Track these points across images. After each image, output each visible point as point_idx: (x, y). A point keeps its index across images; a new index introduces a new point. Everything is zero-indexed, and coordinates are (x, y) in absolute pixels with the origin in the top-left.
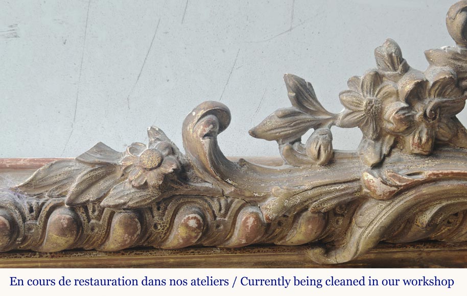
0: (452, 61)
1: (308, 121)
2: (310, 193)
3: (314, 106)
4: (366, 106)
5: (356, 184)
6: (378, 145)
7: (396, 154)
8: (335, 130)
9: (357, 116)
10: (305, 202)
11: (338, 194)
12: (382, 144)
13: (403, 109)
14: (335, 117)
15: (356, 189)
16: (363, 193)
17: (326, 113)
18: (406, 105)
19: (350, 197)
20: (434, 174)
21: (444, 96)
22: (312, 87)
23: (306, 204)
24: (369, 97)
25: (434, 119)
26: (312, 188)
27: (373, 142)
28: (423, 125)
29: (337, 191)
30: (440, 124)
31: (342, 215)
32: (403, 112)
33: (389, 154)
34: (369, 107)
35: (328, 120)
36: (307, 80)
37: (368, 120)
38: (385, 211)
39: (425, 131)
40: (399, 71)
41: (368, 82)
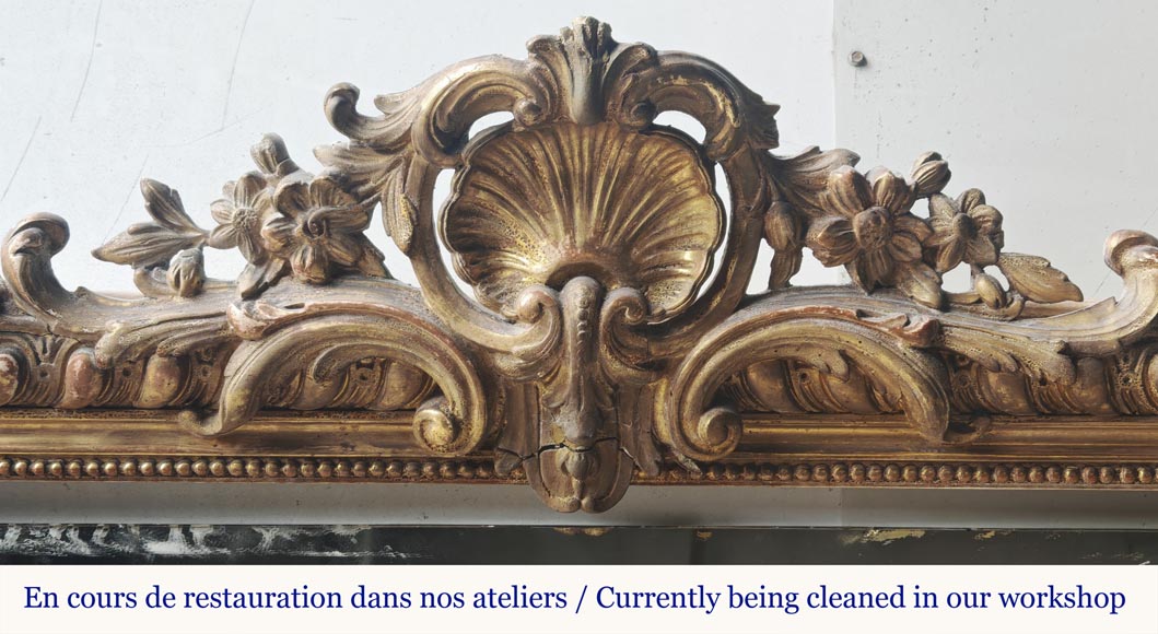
0: (339, 160)
1: (170, 240)
2: (155, 330)
3: (179, 220)
4: (235, 218)
5: (220, 320)
6: (261, 271)
7: (284, 282)
8: (208, 252)
9: (227, 230)
10: (149, 340)
11: (194, 331)
12: (266, 271)
13: (277, 220)
14: (205, 234)
15: (220, 326)
16: (230, 332)
17: (195, 229)
18: (280, 215)
19: (212, 337)
20: (316, 306)
21: (333, 205)
22: (178, 195)
23: (151, 343)
24: (242, 207)
25: (320, 233)
26: (160, 323)
27: (254, 267)
28: (306, 243)
29: (193, 327)
30: (332, 241)
31: (211, 363)
32: (278, 225)
33: (275, 282)
34: (239, 220)
35: (198, 238)
36: (172, 187)
37: (240, 236)
38: (255, 354)
39: (310, 250)
40: (276, 174)
41: (241, 189)
